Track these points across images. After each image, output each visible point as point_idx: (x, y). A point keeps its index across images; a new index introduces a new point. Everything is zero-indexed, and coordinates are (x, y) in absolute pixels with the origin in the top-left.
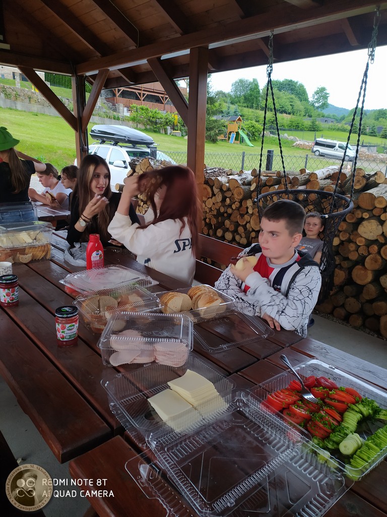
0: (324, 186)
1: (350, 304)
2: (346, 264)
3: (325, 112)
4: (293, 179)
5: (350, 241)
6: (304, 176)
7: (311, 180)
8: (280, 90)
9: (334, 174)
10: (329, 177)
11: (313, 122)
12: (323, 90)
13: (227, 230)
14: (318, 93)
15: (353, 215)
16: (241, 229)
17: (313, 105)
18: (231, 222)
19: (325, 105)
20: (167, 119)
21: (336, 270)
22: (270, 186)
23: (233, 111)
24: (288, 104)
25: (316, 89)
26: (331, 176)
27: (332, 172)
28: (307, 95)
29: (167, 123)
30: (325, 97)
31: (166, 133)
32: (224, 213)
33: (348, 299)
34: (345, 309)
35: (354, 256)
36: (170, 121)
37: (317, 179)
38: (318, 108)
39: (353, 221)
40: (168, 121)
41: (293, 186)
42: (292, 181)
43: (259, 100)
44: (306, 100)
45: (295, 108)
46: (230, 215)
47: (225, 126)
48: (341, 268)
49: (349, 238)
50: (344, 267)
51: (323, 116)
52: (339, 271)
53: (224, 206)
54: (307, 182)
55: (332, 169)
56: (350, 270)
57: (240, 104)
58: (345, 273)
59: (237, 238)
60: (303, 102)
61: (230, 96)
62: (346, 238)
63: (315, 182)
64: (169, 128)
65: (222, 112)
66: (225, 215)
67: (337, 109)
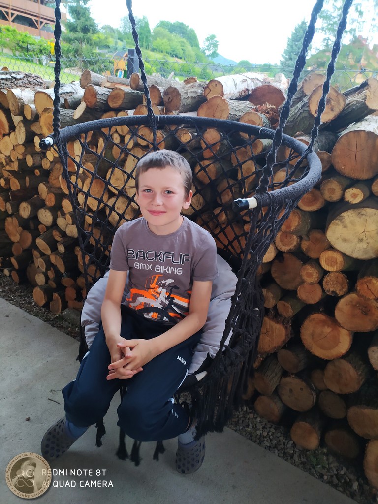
0: (238, 114)
1: (291, 391)
2: (288, 310)
3: (216, 61)
4: (167, 93)
5: (301, 255)
6: (193, 87)
7: (209, 97)
8: (171, 32)
9: (255, 91)
10: (245, 96)
11: (204, 69)
12: (213, 37)
13: (42, 204)
14: (209, 40)
15: (317, 193)
16: (67, 205)
17: (204, 52)
18: (50, 188)
19: (214, 54)
20: (41, 46)
21: (266, 320)
22: (117, 110)
23: (122, 47)
24: (179, 47)
25: (207, 36)
26: (249, 95)
27: (252, 86)
28: (198, 40)
29: (41, 51)
30: (215, 45)
31: (41, 63)
32: (35, 167)
33: (288, 379)
34: (280, 399)
35: (310, 295)
36: (45, 49)
37: (223, 95)
38: (208, 56)
39: (315, 207)
40: (42, 48)
41: (168, 111)
42: (166, 99)
43: (150, 40)
44: (197, 46)
45: (187, 53)
46: (46, 174)
47: (111, 62)
48: (276, 315)
49: (299, 246)
50: (284, 314)
51: (214, 65)
52: (273, 324)
53: (33, 154)
54: (199, 102)
55: (253, 79)
56: (297, 323)
57: (128, 41)
58: (286, 328)
59: (61, 222)
60: (194, 48)
61: (119, 32)
62: (291, 246)
63: (218, 101)
64: (44, 57)
65: (108, 47)
66: (37, 172)
67: (226, 60)
